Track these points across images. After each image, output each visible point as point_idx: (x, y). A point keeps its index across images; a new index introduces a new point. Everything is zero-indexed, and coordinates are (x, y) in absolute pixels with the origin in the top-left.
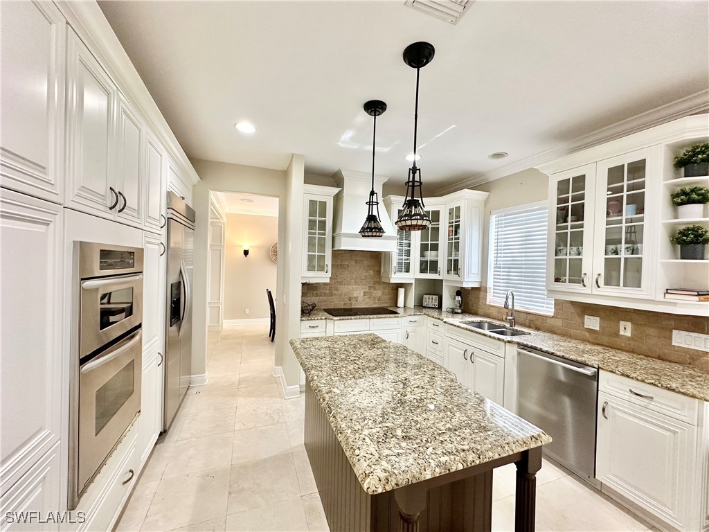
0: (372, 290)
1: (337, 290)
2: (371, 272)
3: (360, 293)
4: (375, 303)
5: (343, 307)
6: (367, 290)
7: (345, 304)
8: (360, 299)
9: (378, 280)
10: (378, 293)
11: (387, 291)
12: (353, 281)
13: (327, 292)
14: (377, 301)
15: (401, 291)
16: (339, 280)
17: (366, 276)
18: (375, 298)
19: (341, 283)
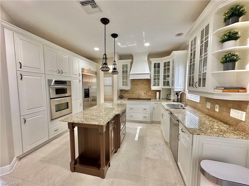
0: (147, 92)
1: (135, 92)
2: (147, 86)
3: (143, 93)
4: (149, 97)
5: (137, 98)
6: (146, 92)
7: (137, 97)
8: (143, 95)
9: (150, 89)
10: (150, 94)
11: (153, 93)
12: (140, 89)
13: (132, 93)
14: (149, 96)
15: (158, 93)
16: (135, 89)
17: (145, 88)
18: (148, 95)
19: (136, 90)
